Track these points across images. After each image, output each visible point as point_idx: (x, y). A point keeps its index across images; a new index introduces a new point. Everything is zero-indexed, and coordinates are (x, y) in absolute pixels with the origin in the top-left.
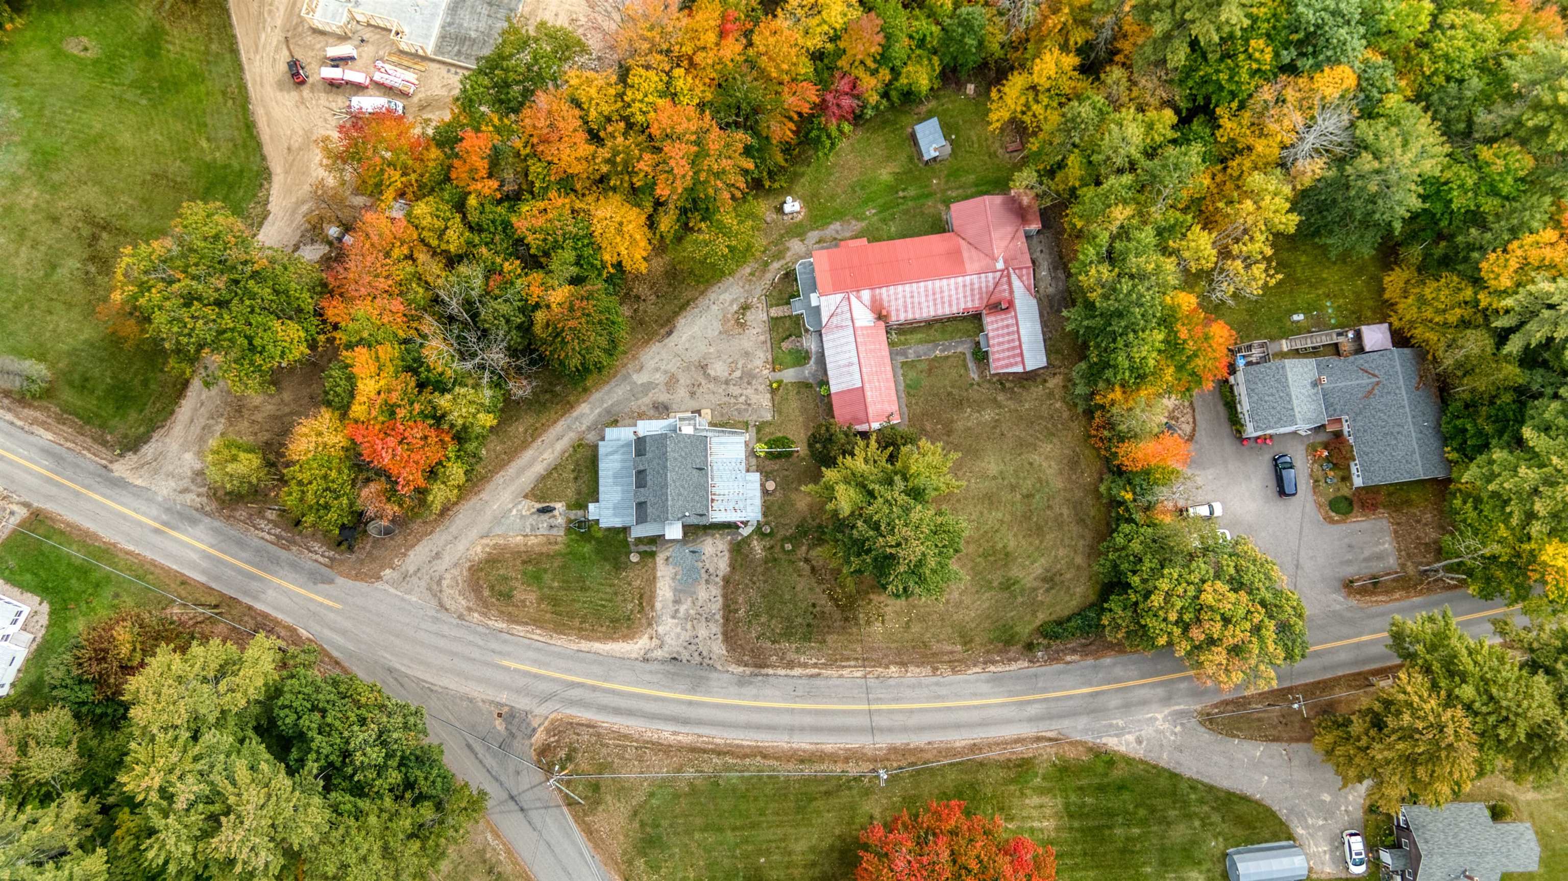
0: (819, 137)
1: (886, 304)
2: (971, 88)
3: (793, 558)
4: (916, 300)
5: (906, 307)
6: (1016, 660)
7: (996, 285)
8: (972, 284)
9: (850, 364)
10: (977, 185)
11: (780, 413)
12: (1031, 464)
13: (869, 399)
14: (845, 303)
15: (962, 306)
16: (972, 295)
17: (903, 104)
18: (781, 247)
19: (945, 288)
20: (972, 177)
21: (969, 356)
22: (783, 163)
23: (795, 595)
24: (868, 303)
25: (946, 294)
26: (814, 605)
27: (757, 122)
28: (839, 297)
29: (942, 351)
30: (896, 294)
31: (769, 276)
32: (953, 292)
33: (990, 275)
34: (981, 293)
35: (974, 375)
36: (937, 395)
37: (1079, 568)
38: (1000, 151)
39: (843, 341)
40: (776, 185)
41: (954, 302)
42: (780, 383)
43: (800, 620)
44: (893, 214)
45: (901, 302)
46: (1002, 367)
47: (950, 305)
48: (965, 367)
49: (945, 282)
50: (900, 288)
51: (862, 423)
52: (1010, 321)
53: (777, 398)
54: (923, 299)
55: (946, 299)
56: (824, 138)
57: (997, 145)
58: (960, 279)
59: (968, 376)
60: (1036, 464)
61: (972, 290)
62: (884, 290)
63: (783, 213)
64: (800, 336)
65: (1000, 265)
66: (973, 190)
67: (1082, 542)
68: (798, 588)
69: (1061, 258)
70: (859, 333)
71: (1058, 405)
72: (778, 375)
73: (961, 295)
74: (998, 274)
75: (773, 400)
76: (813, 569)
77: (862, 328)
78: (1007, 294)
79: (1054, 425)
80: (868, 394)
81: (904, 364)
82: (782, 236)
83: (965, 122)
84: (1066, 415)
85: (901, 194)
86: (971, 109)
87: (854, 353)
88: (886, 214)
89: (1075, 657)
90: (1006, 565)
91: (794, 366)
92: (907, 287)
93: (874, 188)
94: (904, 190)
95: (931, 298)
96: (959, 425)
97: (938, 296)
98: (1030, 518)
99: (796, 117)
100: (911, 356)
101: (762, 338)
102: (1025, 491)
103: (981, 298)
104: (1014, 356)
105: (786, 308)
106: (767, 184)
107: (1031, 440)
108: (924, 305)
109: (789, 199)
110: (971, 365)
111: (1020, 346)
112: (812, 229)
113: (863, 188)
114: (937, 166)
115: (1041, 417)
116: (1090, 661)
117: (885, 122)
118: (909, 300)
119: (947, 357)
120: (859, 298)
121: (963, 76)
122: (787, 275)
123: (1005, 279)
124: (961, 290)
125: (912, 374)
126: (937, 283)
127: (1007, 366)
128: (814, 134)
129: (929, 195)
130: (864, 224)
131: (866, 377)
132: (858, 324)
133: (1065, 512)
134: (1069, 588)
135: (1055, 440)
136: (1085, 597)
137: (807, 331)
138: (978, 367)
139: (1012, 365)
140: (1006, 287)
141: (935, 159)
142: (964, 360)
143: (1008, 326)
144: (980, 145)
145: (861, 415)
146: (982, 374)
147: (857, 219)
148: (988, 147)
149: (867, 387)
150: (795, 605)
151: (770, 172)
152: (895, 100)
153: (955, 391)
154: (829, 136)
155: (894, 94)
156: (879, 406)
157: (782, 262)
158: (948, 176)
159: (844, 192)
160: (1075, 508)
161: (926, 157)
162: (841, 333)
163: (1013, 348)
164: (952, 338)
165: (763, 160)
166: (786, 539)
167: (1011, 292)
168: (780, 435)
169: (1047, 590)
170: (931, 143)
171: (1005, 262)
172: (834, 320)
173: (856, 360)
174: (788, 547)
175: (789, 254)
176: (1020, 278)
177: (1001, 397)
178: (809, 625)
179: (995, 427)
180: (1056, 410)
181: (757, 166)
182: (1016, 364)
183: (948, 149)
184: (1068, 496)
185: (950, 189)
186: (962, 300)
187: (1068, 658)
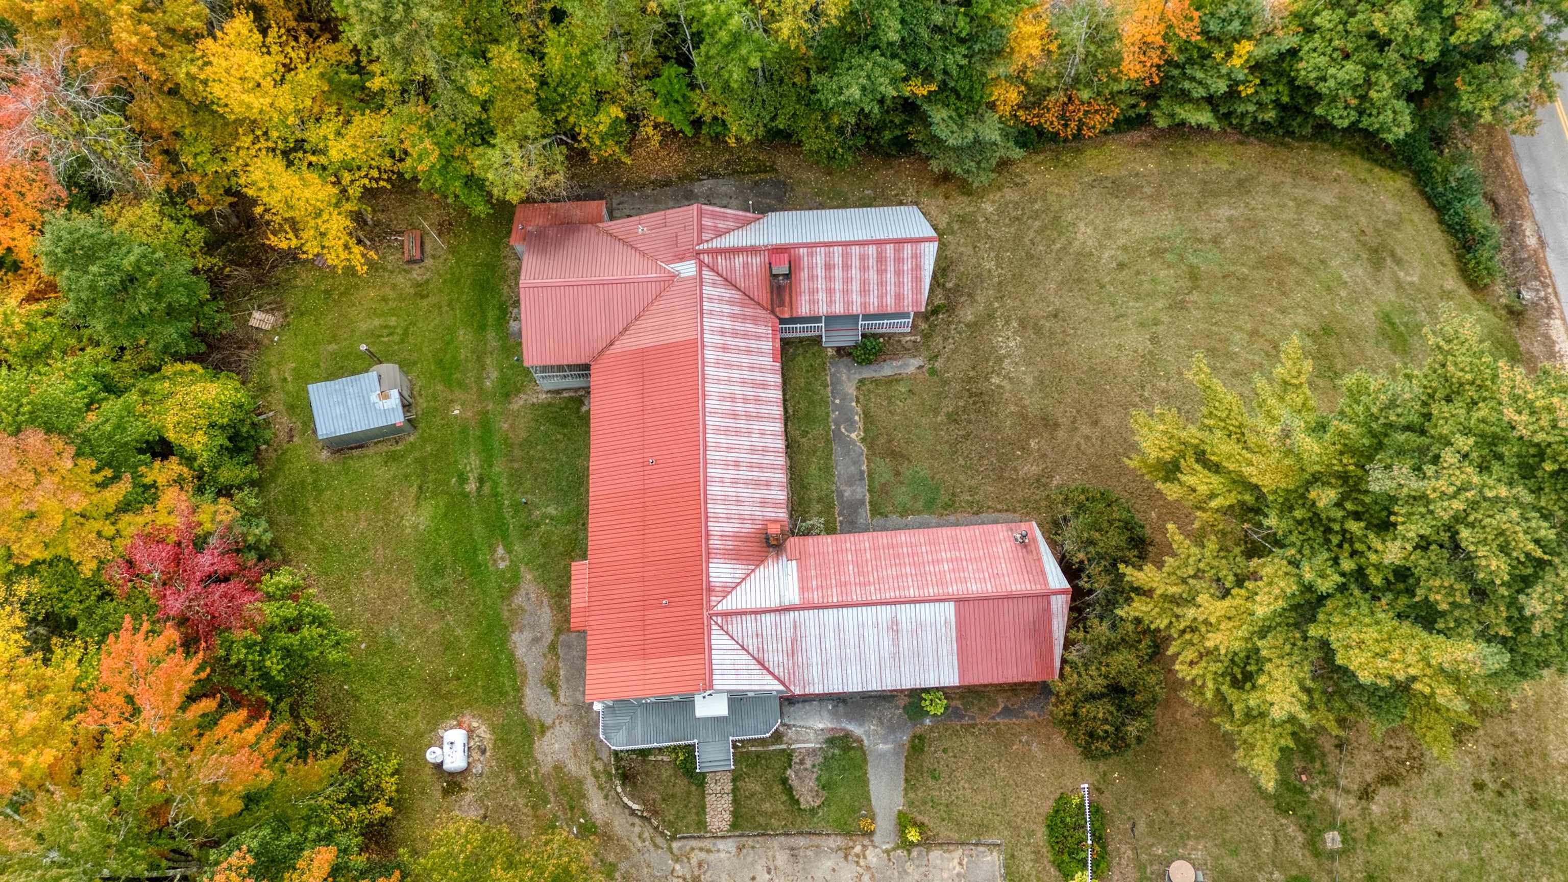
0: (287, 652)
1: (748, 528)
2: (259, 319)
3: (1362, 831)
4: (745, 457)
5: (757, 484)
6: (1549, 342)
7: (730, 283)
8: (722, 332)
9: (894, 627)
10: (483, 327)
11: (982, 828)
12: (1121, 266)
13: (989, 588)
14: (735, 626)
15: (768, 361)
16: (746, 335)
17: (257, 458)
18: (551, 787)
19: (726, 389)
20: (464, 336)
21: (868, 373)
22: (339, 759)
23: (1458, 833)
24: (740, 570)
25: (738, 390)
26: (1479, 786)
27: (194, 826)
28: (719, 640)
29: (851, 426)
30: (726, 500)
31: (620, 825)
32: (736, 374)
33: (708, 290)
34: (744, 318)
35: (912, 365)
36: (954, 446)
37: (1344, 199)
38: (417, 273)
39: (831, 642)
40: (390, 785)
41: (757, 376)
42: (903, 822)
43: (1522, 827)
44: (517, 507)
45: (745, 493)
46: (917, 290)
47: (764, 386)
48: (891, 381)
49: (711, 388)
50: (714, 489)
51: (1047, 611)
52: (819, 259)
53: (946, 832)
54: (745, 442)
55: (750, 392)
56: (294, 640)
57: (400, 279)
58: (709, 354)
59: (913, 378)
60: (1122, 257)
61: (735, 334)
62: (715, 527)
63: (463, 773)
64: (788, 756)
65: (687, 269)
66: (491, 334)
67: (1287, 188)
68: (1439, 823)
69: (668, 183)
70: (816, 597)
71: (989, 207)
72: (884, 825)
73: (744, 359)
74: (707, 274)
75: (946, 844)
76: (1387, 779)
77: (802, 589)
78: (756, 261)
79: (1036, 216)
80: (974, 588)
81: (876, 510)
82: (524, 781)
83: (334, 338)
84: (1011, 194)
85: (471, 487)
86: (306, 323)
87: (868, 613)
88: (512, 523)
89: (1528, 228)
90: (1352, 337)
91: (863, 782)
92: (714, 472)
93: (445, 545)
94: (463, 479)
95: (743, 424)
96: (1033, 403)
97: (741, 408)
98: (1243, 279)
99: (208, 705)
100: (861, 491)
101: (782, 859)
102: (1185, 283)
103: (755, 320)
104: (899, 260)
105: (711, 787)
106: (383, 809)
107: (1069, 262)
108: (757, 442)
109: (433, 755)
110: (887, 370)
111: (879, 243)
112: (519, 702)
113: (439, 570)
114: (422, 403)
115: (1018, 239)
116: (1534, 202)
117: (293, 507)
118: (744, 474)
119: (866, 415)
120: (727, 591)
121: (229, 327)
122: (627, 777)
123: (721, 261)
124: (732, 357)
125: (902, 495)
126: (712, 404)
127: (917, 279)
128: (274, 664)
129: (486, 426)
130: (527, 576)
131: (931, 591)
132: (793, 596)
133: (1224, 212)
134: (1389, 223)
135: (1070, 217)
136: (1401, 196)
137: (778, 737)
138: (894, 356)
139: (918, 268)
140: (739, 261)
141: (406, 406)
142: (876, 382)
143: (828, 267)
144: (393, 312)
145: (1028, 610)
146: (913, 350)
147: (513, 590)
148: (401, 298)
149: (954, 589)
150: (1481, 835)
151: (353, 800)
152: (242, 474)
153: (948, 406)
154: (293, 626)
155: (229, 473)
156: (1003, 567)
157: (591, 787)
158: (448, 382)
159: (441, 615)
160: (1215, 194)
161: (398, 418)
162: (810, 642)
163: (881, 259)
164: (824, 402)
165: (312, 817)
166: (1313, 845)
167: (752, 250)
168: (1041, 834)
169: (1398, 261)
170: (367, 406)
171: (681, 258)
172: (774, 659)
173: (885, 613)
174: (1333, 840)
175: (572, 767)
176: (719, 234)
177: (968, 314)
178: (1532, 804)
179: (1038, 330)
180: (1000, 211)
181: (328, 838)
182: (916, 257)
183: (390, 369)
184: (1189, 203)
185: (479, 380)
186: (755, 359)
187: (1532, 241)
